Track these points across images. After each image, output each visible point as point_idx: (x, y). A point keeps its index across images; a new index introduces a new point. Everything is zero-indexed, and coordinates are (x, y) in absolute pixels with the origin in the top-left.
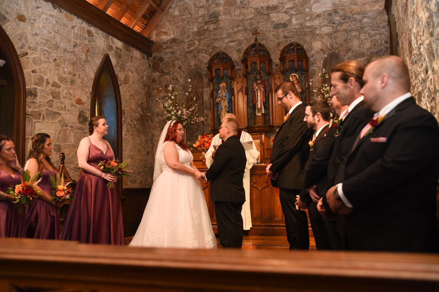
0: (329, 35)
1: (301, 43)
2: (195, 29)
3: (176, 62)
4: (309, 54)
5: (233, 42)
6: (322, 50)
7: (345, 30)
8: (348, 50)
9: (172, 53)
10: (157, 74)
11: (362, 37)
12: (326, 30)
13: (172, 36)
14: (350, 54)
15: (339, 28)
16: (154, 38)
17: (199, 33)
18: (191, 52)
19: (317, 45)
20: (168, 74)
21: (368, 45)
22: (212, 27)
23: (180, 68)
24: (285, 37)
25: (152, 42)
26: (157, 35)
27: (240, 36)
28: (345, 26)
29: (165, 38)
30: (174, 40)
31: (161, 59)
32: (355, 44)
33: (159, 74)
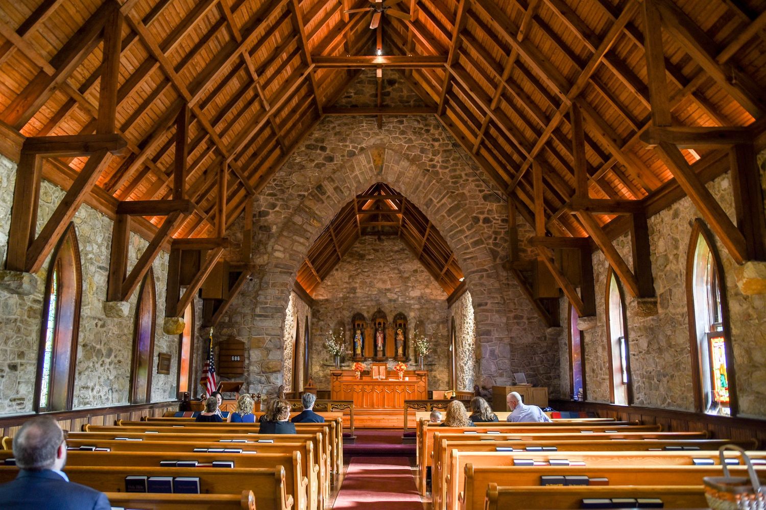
0: (419, 309)
1: (403, 312)
2: (341, 296)
3: (328, 314)
4: (408, 319)
5: (364, 306)
6: (415, 317)
7: (427, 308)
8: (428, 319)
9: (326, 308)
10: (315, 320)
11: (435, 313)
12: (417, 306)
13: (326, 298)
14: (429, 321)
15: (424, 306)
16: (313, 297)
17: (345, 298)
18: (338, 309)
19: (412, 314)
20: (323, 320)
21: (438, 317)
22: (352, 295)
23: (331, 318)
24: (395, 308)
25: (312, 299)
26: (316, 295)
27: (369, 304)
28: (427, 306)
29: (321, 298)
30: (327, 300)
31: (319, 311)
32: (432, 316)
33: (317, 320)
